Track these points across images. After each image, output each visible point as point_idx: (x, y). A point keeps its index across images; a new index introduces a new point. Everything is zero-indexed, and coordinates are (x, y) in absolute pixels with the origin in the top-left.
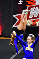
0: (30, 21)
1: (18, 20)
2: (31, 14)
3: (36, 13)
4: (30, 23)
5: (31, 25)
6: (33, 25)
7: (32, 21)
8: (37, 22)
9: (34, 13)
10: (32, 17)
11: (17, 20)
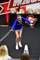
0: (14, 9)
3: (19, 2)
4: (14, 11)
5: (15, 13)
7: (15, 9)
9: (17, 1)
11: (2, 9)
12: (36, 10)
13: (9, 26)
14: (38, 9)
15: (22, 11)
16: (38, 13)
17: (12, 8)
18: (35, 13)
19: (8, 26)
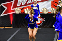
0: (18, 9)
1: (6, 8)
2: (19, 2)
4: (18, 11)
5: (20, 13)
6: (22, 13)
7: (20, 9)
8: (25, 10)
10: (20, 5)
12: (43, 10)
13: (14, 27)
14: (45, 8)
15: (27, 11)
16: (46, 12)
17: (17, 8)
18: (42, 12)
19: (12, 28)
